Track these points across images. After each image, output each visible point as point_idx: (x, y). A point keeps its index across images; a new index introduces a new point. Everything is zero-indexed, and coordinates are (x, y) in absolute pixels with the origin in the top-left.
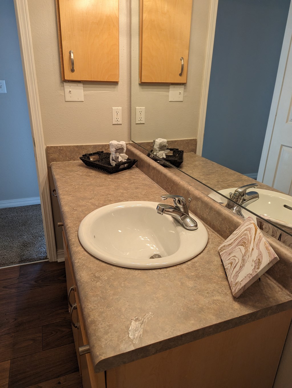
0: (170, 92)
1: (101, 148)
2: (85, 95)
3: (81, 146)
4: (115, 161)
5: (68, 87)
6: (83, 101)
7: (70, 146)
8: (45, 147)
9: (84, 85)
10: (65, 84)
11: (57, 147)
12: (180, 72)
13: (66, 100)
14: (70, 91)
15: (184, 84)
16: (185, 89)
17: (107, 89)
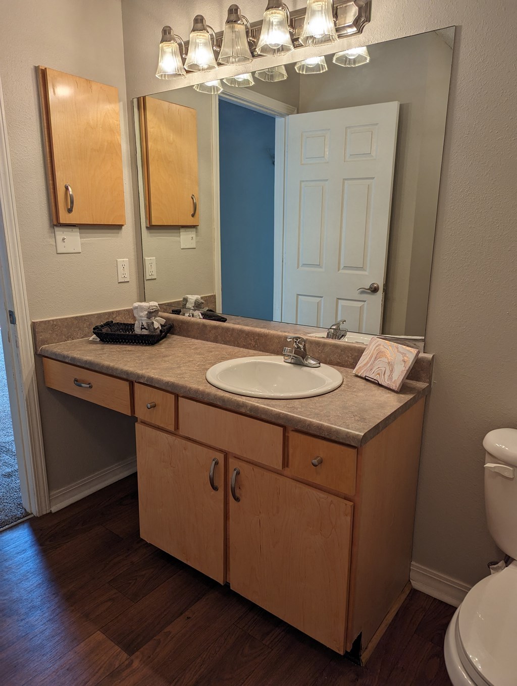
0: (181, 237)
1: (107, 316)
2: (82, 244)
3: (81, 316)
4: (146, 329)
5: (61, 234)
6: (81, 251)
7: (66, 319)
8: (29, 324)
9: (81, 231)
10: (56, 229)
11: (49, 321)
12: (192, 213)
13: (58, 252)
14: (64, 239)
15: (194, 227)
16: (196, 232)
17: (109, 235)
